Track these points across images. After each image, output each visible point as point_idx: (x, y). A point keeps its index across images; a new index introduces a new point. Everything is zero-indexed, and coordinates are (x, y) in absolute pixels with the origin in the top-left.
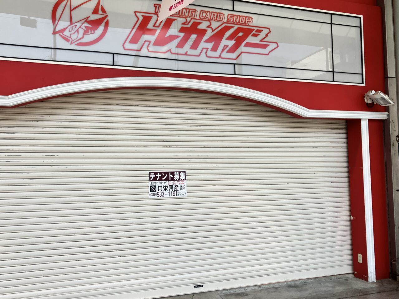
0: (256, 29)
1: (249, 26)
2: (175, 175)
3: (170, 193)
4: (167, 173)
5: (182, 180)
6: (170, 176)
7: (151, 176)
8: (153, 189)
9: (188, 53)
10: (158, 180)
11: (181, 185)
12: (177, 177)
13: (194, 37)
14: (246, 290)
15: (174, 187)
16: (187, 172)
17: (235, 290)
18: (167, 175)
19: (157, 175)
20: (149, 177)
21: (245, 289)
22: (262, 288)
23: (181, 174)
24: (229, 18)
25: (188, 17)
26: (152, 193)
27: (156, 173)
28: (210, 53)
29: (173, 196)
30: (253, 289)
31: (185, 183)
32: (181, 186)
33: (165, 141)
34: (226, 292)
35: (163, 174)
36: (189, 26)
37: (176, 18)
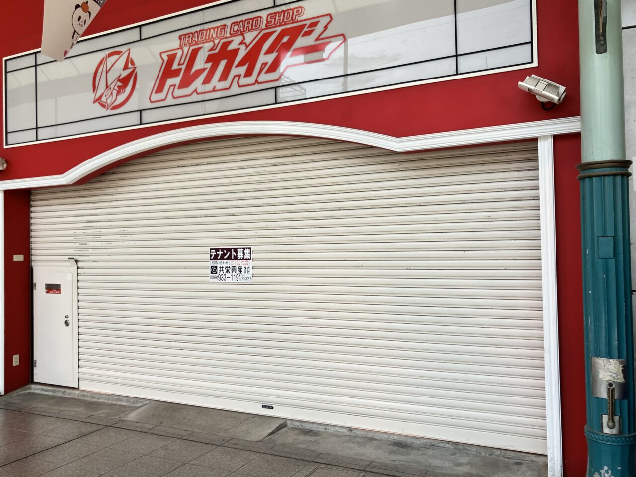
0: (308, 23)
1: (298, 22)
2: (239, 253)
3: (233, 276)
4: (229, 250)
5: (246, 259)
6: (233, 253)
7: (211, 254)
8: (214, 270)
9: (216, 89)
10: (220, 259)
11: (245, 266)
12: (240, 255)
13: (223, 63)
14: (327, 430)
15: (237, 268)
16: (253, 248)
17: (311, 425)
18: (229, 253)
19: (218, 253)
20: (209, 255)
21: (328, 428)
22: (354, 433)
23: (245, 252)
24: (269, 20)
25: (217, 38)
26: (213, 275)
27: (217, 250)
28: (244, 81)
29: (236, 281)
30: (338, 432)
31: (251, 264)
32: (245, 268)
33: (227, 207)
34: (298, 424)
35: (225, 251)
36: (217, 51)
37: (201, 45)
